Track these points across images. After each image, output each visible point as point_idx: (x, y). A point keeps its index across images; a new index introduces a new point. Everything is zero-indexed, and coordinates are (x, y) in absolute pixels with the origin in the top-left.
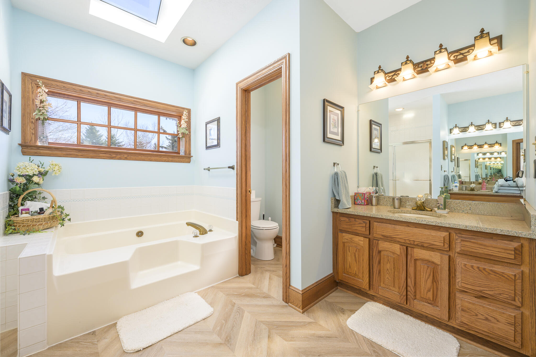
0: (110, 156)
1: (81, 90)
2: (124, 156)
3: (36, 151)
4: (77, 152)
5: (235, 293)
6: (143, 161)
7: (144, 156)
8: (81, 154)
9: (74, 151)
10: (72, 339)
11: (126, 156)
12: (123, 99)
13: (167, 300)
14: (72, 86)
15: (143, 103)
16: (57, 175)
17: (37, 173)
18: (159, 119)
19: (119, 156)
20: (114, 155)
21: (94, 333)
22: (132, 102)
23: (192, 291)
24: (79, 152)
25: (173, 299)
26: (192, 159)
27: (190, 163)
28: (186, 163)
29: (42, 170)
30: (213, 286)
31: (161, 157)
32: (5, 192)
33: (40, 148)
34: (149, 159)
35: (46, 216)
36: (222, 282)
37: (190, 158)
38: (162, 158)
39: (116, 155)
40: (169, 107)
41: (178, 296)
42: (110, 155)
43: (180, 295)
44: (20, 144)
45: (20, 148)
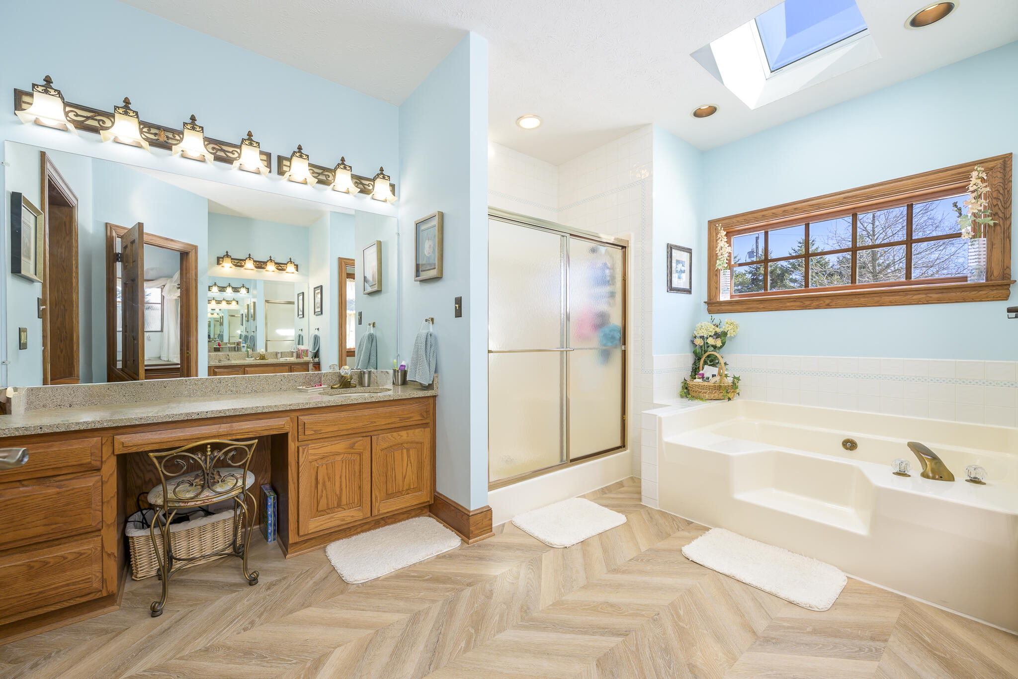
0: (802, 304)
1: (763, 216)
2: (825, 302)
3: (719, 308)
4: (757, 304)
5: (926, 638)
6: (862, 307)
7: (864, 297)
8: (762, 306)
9: (755, 302)
10: (675, 516)
11: (827, 301)
12: (824, 203)
13: (789, 551)
14: (753, 215)
15: (862, 194)
16: (732, 335)
17: (712, 334)
18: (910, 211)
19: (815, 303)
20: (807, 303)
21: (690, 523)
22: (841, 202)
23: (843, 571)
24: (760, 303)
25: (800, 556)
26: (1012, 289)
27: (1007, 300)
28: (993, 300)
29: (719, 330)
30: (905, 597)
31: (907, 295)
32: (687, 354)
33: (723, 304)
34: (876, 302)
35: (711, 384)
36: (942, 611)
37: (1008, 286)
38: (911, 296)
39: (811, 302)
40: (933, 177)
41: (813, 559)
42: (802, 302)
43: (817, 559)
44: (705, 302)
45: (706, 306)
